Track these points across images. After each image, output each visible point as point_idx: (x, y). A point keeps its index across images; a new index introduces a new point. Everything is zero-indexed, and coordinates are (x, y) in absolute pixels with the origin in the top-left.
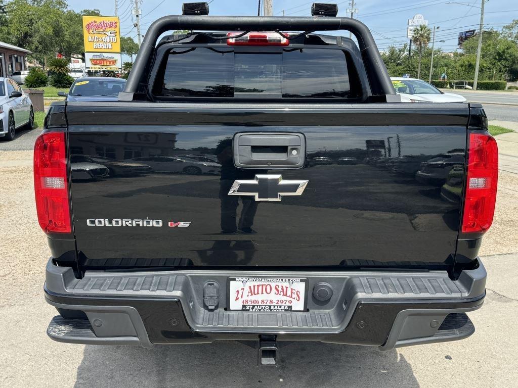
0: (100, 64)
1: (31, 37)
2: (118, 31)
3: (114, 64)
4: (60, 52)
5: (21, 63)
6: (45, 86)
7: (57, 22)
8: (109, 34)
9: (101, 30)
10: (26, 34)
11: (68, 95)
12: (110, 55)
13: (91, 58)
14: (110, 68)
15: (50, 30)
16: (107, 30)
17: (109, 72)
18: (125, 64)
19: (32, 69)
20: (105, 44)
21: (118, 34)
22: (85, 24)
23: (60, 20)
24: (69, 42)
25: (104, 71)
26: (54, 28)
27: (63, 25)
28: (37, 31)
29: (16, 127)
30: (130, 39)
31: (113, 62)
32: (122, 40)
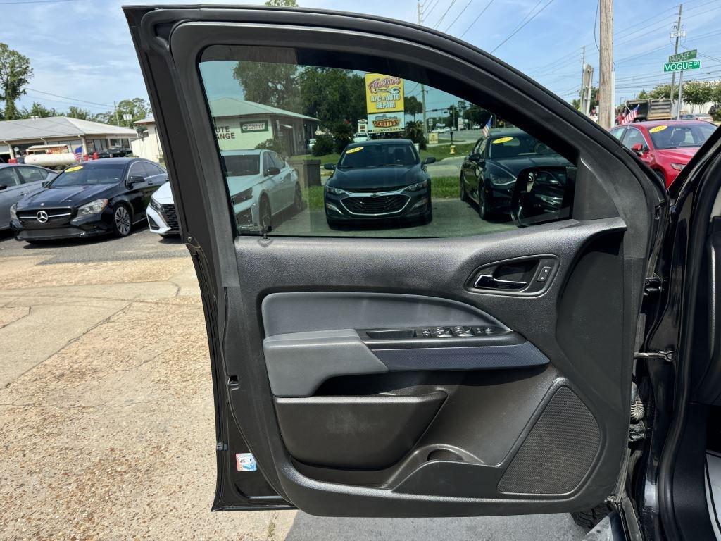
0: (383, 126)
1: (320, 105)
2: (402, 88)
3: (397, 124)
4: (347, 118)
5: (310, 132)
6: (330, 153)
7: (344, 87)
8: (392, 91)
9: (384, 88)
10: (315, 102)
11: (337, 169)
12: (393, 115)
13: (374, 120)
14: (393, 129)
15: (337, 96)
16: (390, 87)
17: (391, 133)
18: (408, 123)
19: (319, 138)
20: (388, 103)
21: (401, 90)
22: (367, 83)
23: (347, 85)
24: (354, 107)
25: (387, 133)
26: (341, 94)
27: (349, 89)
28: (325, 98)
29: (273, 214)
30: (413, 98)
31: (397, 122)
32: (406, 100)
